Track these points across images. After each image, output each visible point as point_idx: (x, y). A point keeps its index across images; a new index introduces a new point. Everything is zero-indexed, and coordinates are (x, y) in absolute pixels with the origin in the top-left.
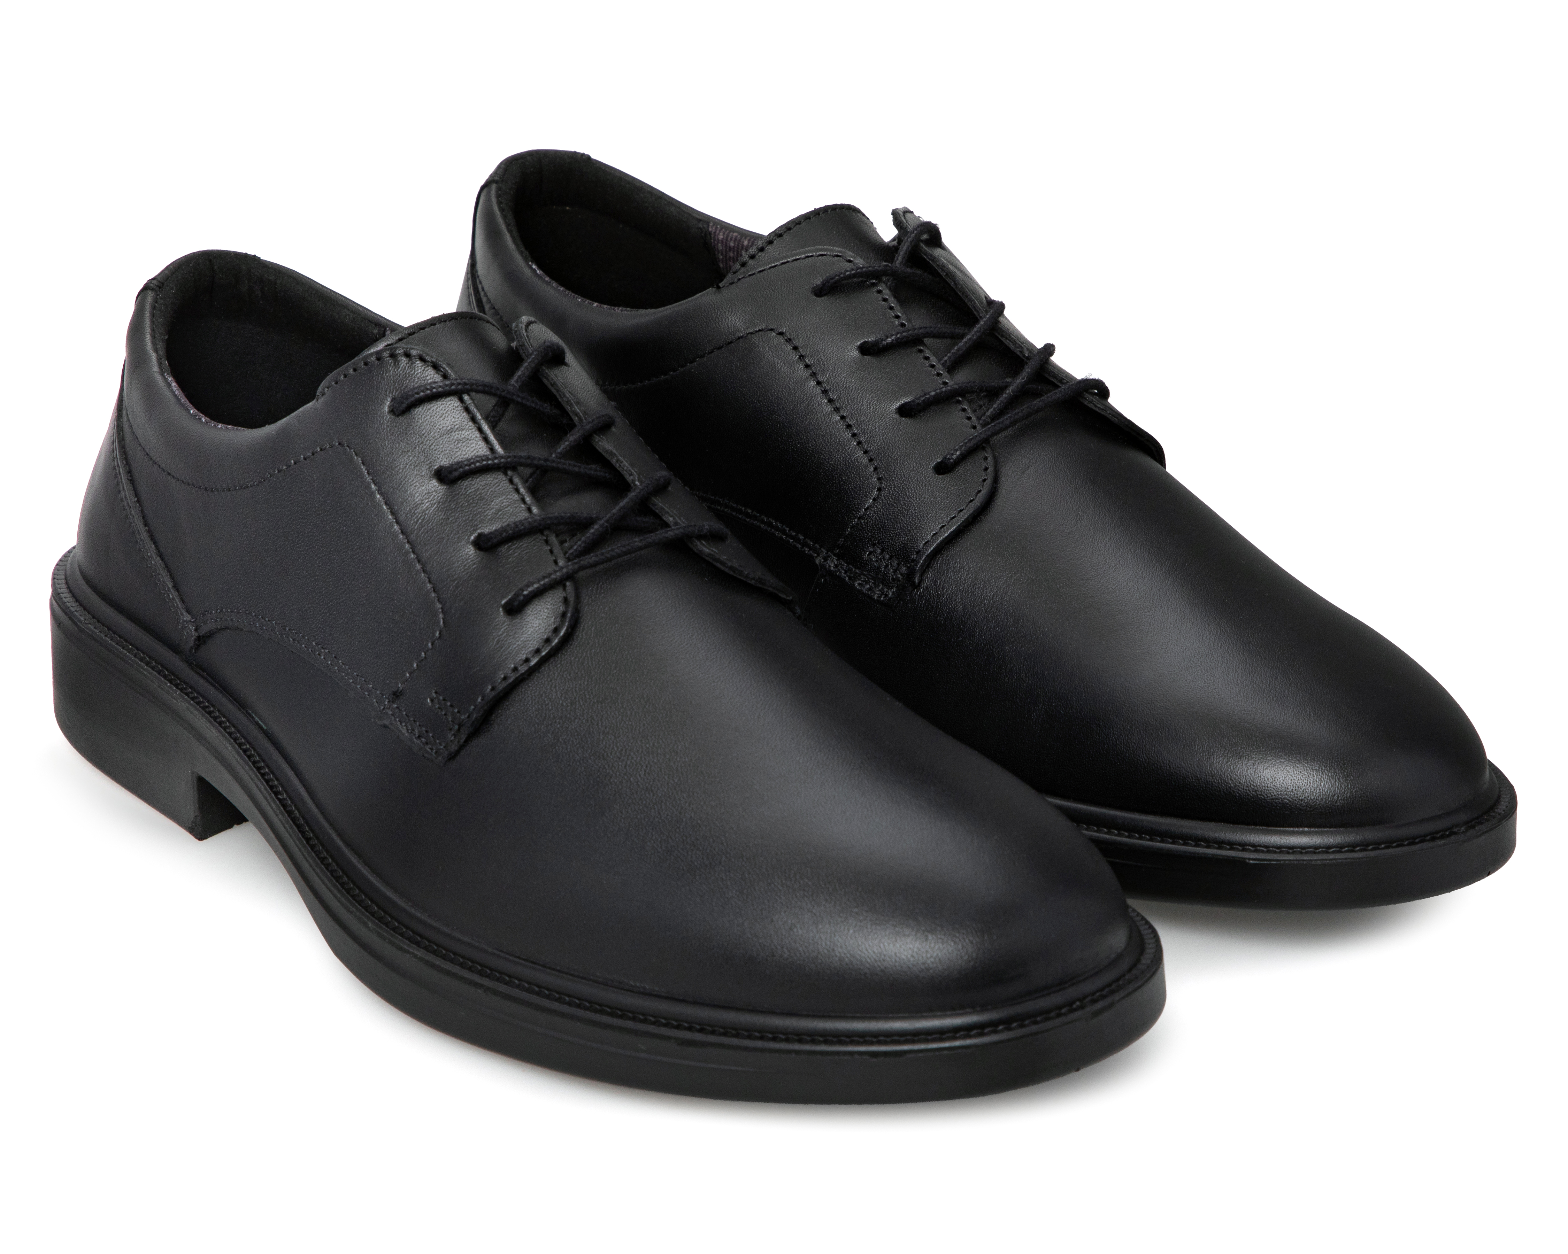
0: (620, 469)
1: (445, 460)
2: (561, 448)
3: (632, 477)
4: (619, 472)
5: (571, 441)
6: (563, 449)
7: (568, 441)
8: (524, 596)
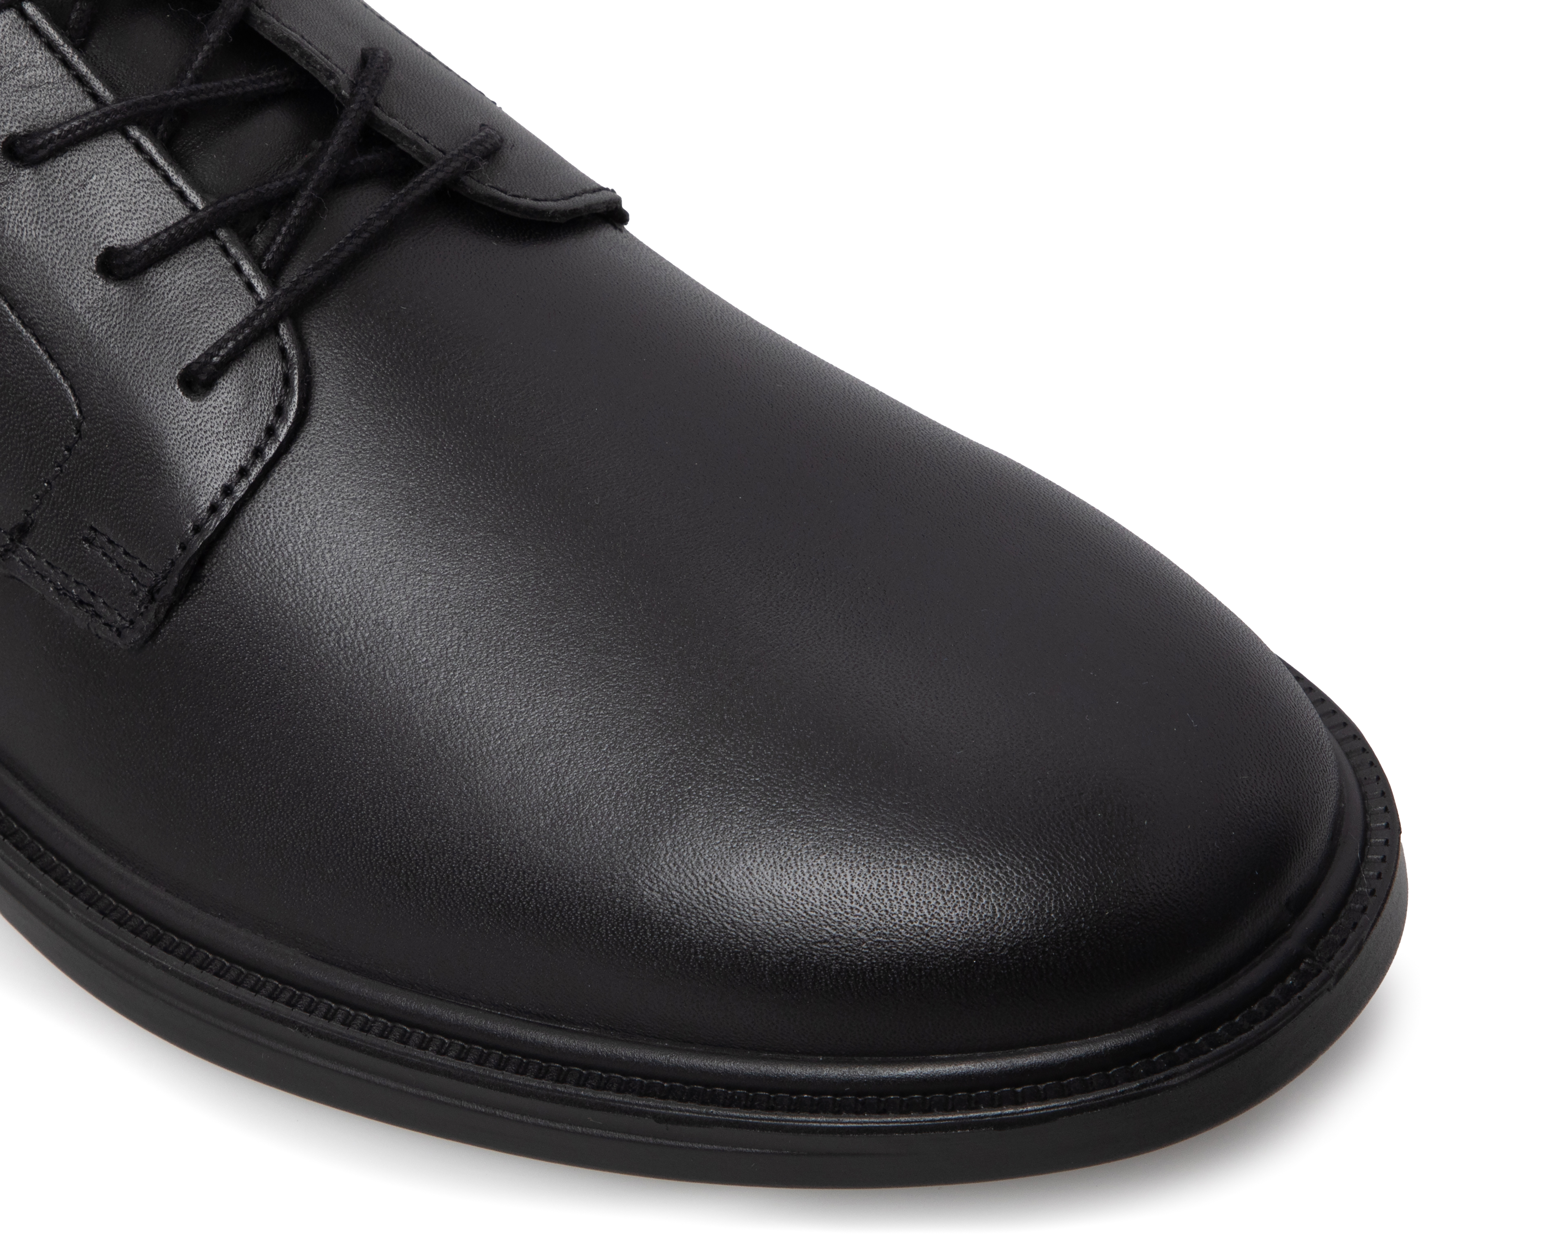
0: (309, 69)
1: (17, 124)
2: (200, 58)
3: (333, 82)
4: (306, 72)
5: (213, 42)
6: (203, 59)
7: (207, 43)
8: (215, 365)
